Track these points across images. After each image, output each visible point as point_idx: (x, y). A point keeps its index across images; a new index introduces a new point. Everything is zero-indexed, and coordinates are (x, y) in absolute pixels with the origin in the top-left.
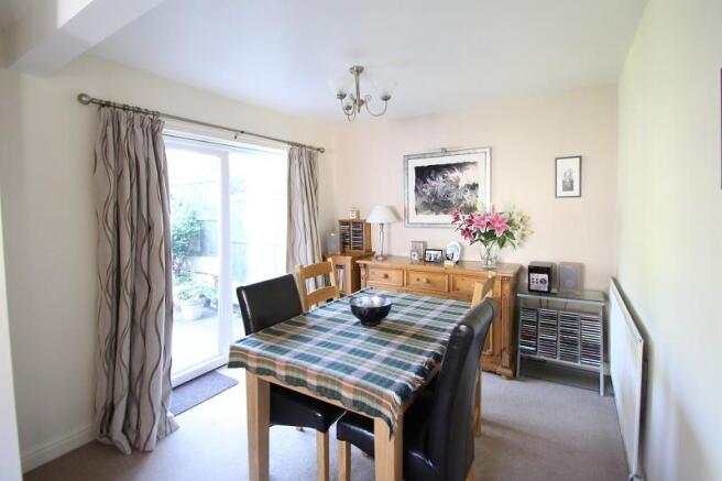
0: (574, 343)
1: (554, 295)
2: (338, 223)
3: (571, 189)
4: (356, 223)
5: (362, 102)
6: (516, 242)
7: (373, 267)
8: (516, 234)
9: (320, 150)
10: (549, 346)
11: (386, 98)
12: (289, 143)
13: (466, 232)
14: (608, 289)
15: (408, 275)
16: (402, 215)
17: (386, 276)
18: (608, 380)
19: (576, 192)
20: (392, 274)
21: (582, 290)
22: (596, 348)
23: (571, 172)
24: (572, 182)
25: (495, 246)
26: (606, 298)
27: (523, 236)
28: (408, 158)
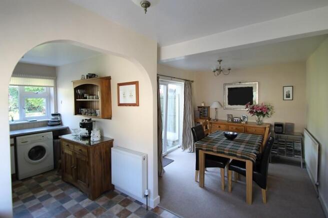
0: (291, 150)
1: (284, 134)
2: (197, 107)
3: (289, 97)
4: (204, 107)
5: (221, 70)
6: (269, 116)
7: (214, 123)
8: (269, 113)
9: (192, 81)
10: (282, 152)
11: (229, 70)
12: (185, 80)
13: (251, 112)
14: (303, 132)
15: (228, 127)
16: (223, 105)
17: (219, 127)
18: (304, 164)
19: (291, 98)
20: (221, 126)
21: (293, 133)
22: (300, 152)
23: (289, 91)
24: (289, 95)
25: (261, 117)
26: (303, 135)
27: (272, 114)
28: (225, 84)
